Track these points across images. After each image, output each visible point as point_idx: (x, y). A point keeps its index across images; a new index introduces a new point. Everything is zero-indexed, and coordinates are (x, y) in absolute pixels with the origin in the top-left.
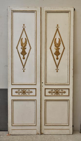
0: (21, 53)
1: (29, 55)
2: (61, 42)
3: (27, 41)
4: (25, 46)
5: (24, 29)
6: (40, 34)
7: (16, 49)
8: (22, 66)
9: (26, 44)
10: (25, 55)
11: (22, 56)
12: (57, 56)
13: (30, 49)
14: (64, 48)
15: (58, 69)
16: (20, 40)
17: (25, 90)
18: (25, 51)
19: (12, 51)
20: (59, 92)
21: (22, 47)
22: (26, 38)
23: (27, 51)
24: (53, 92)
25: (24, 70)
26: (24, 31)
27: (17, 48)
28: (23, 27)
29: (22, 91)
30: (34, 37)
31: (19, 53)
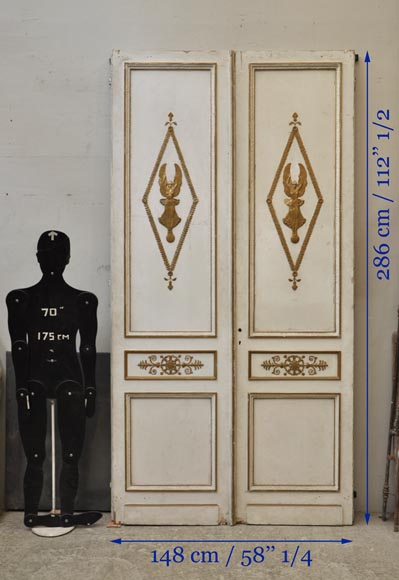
0: (162, 221)
1: (191, 226)
2: (309, 178)
3: (181, 176)
4: (177, 191)
5: (171, 130)
6: (230, 148)
7: (143, 204)
8: (164, 267)
9: (180, 184)
10: (174, 226)
11: (163, 231)
12: (295, 231)
13: (195, 203)
14: (321, 202)
15: (297, 278)
16: (155, 170)
17: (173, 359)
18: (175, 212)
19: (127, 210)
20: (303, 366)
21: (163, 198)
22: (179, 163)
23: (182, 211)
24: (279, 363)
25: (170, 283)
26: (171, 139)
27: (145, 201)
28: (169, 125)
29: (164, 363)
30: (208, 160)
31: (151, 219)
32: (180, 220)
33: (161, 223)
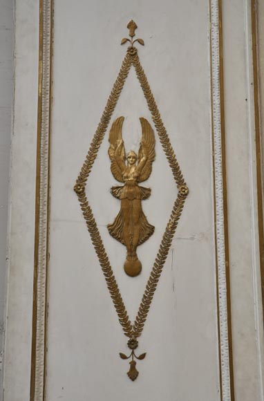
0: (114, 231)
1: (174, 243)
3: (154, 142)
4: (145, 172)
5: (132, 55)
6: (250, 89)
7: (75, 197)
8: (119, 328)
9: (151, 159)
10: (140, 243)
11: (117, 253)
13: (183, 195)
16: (101, 130)
18: (141, 214)
19: (43, 208)
21: (116, 183)
22: (148, 116)
23: (156, 211)
25: (133, 364)
26: (132, 71)
27: (80, 191)
28: (128, 45)
30: (206, 113)
31: (92, 226)
32: (153, 228)
33: (113, 235)
